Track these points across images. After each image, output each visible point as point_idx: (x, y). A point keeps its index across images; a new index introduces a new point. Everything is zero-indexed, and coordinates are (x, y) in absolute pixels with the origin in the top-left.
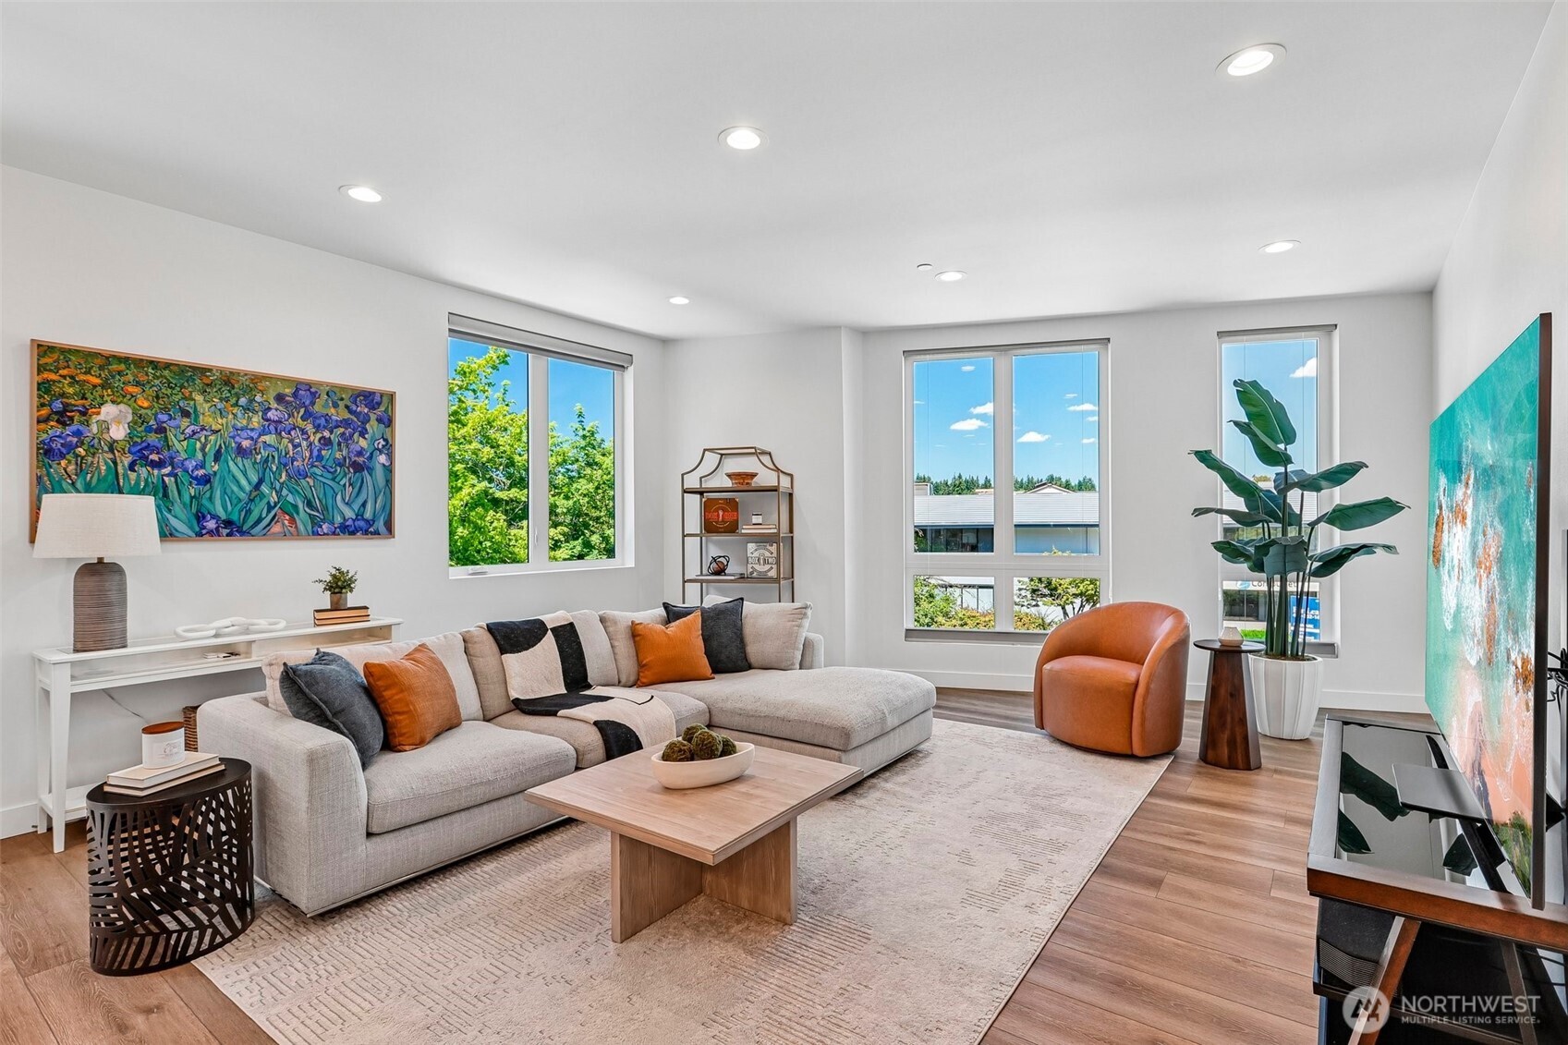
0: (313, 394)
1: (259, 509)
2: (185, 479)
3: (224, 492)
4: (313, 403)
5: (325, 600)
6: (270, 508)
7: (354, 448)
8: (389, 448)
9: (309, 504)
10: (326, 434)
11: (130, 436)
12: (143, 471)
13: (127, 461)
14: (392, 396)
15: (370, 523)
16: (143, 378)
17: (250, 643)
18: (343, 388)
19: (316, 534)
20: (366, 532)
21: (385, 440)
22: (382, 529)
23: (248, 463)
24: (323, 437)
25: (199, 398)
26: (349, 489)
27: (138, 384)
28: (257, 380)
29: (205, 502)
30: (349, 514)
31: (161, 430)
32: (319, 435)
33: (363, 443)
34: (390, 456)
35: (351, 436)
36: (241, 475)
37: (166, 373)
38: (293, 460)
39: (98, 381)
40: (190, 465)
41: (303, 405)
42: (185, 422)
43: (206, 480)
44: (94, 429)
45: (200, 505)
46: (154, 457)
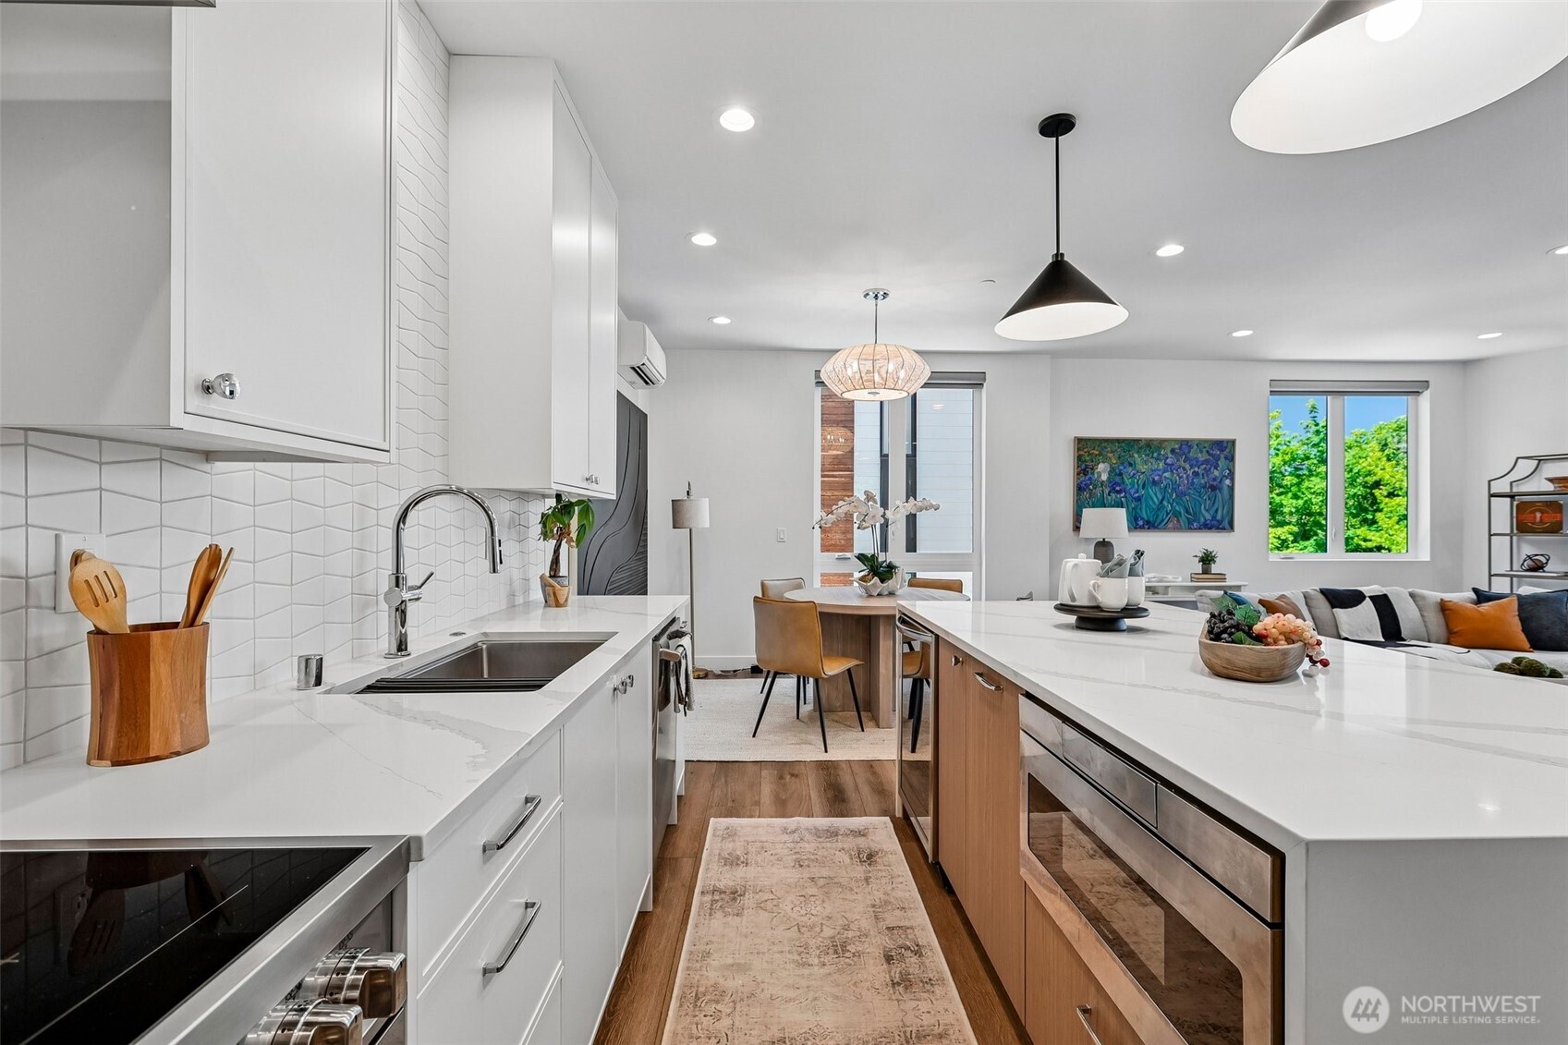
0: (1190, 446)
1: (1162, 514)
2: (1130, 499)
3: (1146, 506)
4: (1189, 452)
5: (1199, 568)
6: (1168, 514)
7: (1212, 476)
8: (1232, 476)
9: (1187, 512)
10: (1196, 469)
11: (1109, 478)
12: (1113, 495)
13: (1107, 491)
14: (1233, 442)
15: (1220, 522)
16: (1114, 449)
17: (1167, 587)
18: (1206, 441)
19: (1190, 529)
20: (1218, 528)
21: (1230, 470)
22: (1227, 526)
23: (1157, 489)
24: (1194, 472)
25: (1136, 456)
26: (1208, 502)
27: (1112, 452)
28: (1162, 441)
29: (1138, 511)
30: (1208, 517)
31: (1121, 474)
32: (1192, 470)
33: (1216, 473)
34: (1233, 480)
35: (1210, 469)
36: (1154, 495)
37: (1123, 445)
38: (1179, 485)
39: (1097, 453)
40: (1132, 491)
41: (1184, 454)
42: (1130, 469)
43: (1139, 499)
44: (1096, 476)
45: (1136, 512)
46: (1118, 488)
